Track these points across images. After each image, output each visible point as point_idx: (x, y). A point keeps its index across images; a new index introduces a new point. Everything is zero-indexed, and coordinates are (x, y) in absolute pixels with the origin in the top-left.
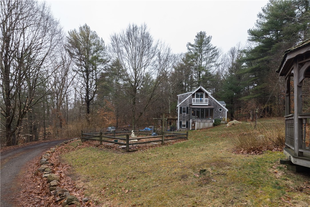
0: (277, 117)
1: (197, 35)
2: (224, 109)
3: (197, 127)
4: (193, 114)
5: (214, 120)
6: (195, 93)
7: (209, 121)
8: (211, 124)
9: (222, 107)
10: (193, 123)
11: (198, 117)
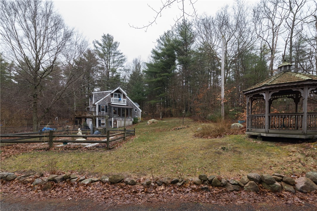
0: (175, 117)
1: (103, 36)
2: (138, 109)
3: (119, 125)
4: (115, 113)
5: (133, 119)
6: (113, 93)
7: (129, 120)
8: (131, 122)
9: (137, 108)
10: (115, 121)
11: (120, 116)
